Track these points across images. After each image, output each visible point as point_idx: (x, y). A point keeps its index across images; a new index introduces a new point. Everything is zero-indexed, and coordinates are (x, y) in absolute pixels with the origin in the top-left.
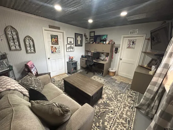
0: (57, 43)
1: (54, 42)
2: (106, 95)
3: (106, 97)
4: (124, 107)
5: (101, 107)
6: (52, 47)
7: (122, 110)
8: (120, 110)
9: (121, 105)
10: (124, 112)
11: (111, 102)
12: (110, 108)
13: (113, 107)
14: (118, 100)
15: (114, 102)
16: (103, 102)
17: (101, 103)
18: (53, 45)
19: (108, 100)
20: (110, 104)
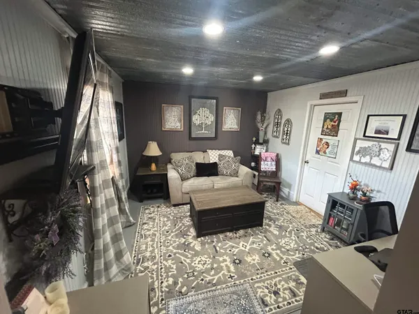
0: (334, 131)
1: (327, 128)
2: (198, 248)
3: (194, 246)
4: (152, 252)
5: (183, 227)
6: (321, 139)
7: (155, 245)
8: (157, 242)
9: (161, 252)
10: (151, 243)
11: (178, 243)
12: (172, 234)
13: (169, 238)
14: (170, 256)
15: (173, 247)
16: (189, 233)
17: (188, 230)
18: (322, 137)
19: (185, 242)
20: (177, 240)
